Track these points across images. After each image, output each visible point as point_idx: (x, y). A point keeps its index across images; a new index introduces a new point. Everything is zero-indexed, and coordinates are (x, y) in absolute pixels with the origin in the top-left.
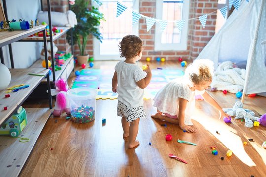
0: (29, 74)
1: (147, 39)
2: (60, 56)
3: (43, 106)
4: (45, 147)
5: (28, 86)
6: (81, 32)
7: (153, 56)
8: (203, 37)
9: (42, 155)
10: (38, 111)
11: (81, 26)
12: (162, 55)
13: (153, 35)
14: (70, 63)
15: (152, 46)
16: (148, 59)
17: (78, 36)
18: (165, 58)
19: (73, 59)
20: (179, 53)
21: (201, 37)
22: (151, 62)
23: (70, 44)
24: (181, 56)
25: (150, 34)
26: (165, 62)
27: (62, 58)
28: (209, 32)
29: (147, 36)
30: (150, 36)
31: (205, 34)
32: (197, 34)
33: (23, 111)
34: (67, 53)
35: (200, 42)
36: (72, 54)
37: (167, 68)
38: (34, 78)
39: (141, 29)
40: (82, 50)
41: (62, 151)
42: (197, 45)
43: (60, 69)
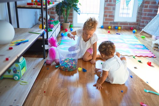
0: (29, 32)
1: (110, 13)
2: (51, 22)
3: (39, 57)
4: (39, 89)
5: (28, 41)
6: (66, 6)
7: (113, 25)
8: (149, 13)
9: (37, 96)
10: (35, 60)
11: (66, 3)
12: (119, 25)
13: (114, 11)
14: (58, 27)
15: (113, 18)
16: (110, 27)
17: (63, 9)
18: (121, 27)
19: (60, 25)
20: (130, 24)
21: (147, 13)
22: (111, 29)
23: (58, 15)
24: (132, 26)
25: (112, 10)
26: (121, 30)
27: (53, 23)
28: (153, 9)
29: (110, 11)
30: (112, 11)
31: (151, 11)
32: (145, 10)
33: (24, 60)
34: (56, 21)
35: (147, 16)
36: (59, 21)
37: (123, 34)
38: (33, 35)
39: (106, 6)
40: (65, 20)
41: (53, 94)
42: (144, 18)
43: (51, 31)
